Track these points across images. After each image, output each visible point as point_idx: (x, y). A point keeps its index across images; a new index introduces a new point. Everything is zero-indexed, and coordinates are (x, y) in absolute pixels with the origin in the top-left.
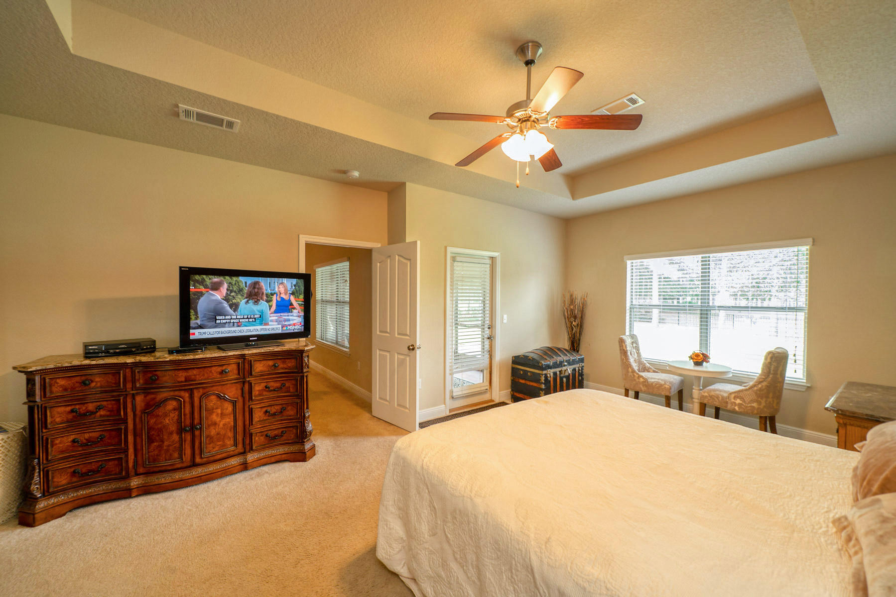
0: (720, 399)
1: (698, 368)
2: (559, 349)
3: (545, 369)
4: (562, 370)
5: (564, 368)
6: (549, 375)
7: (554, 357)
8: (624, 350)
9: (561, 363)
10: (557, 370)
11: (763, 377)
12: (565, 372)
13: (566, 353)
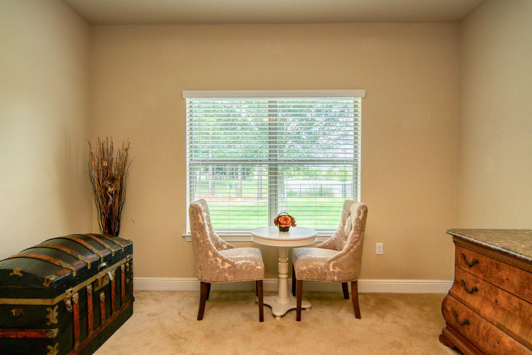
0: (320, 271)
1: (284, 236)
2: (87, 238)
3: (61, 291)
4: (96, 280)
5: (101, 274)
6: (69, 302)
7: (79, 256)
8: (201, 224)
9: (95, 264)
10: (87, 284)
11: (357, 236)
12: (102, 282)
13: (102, 242)
